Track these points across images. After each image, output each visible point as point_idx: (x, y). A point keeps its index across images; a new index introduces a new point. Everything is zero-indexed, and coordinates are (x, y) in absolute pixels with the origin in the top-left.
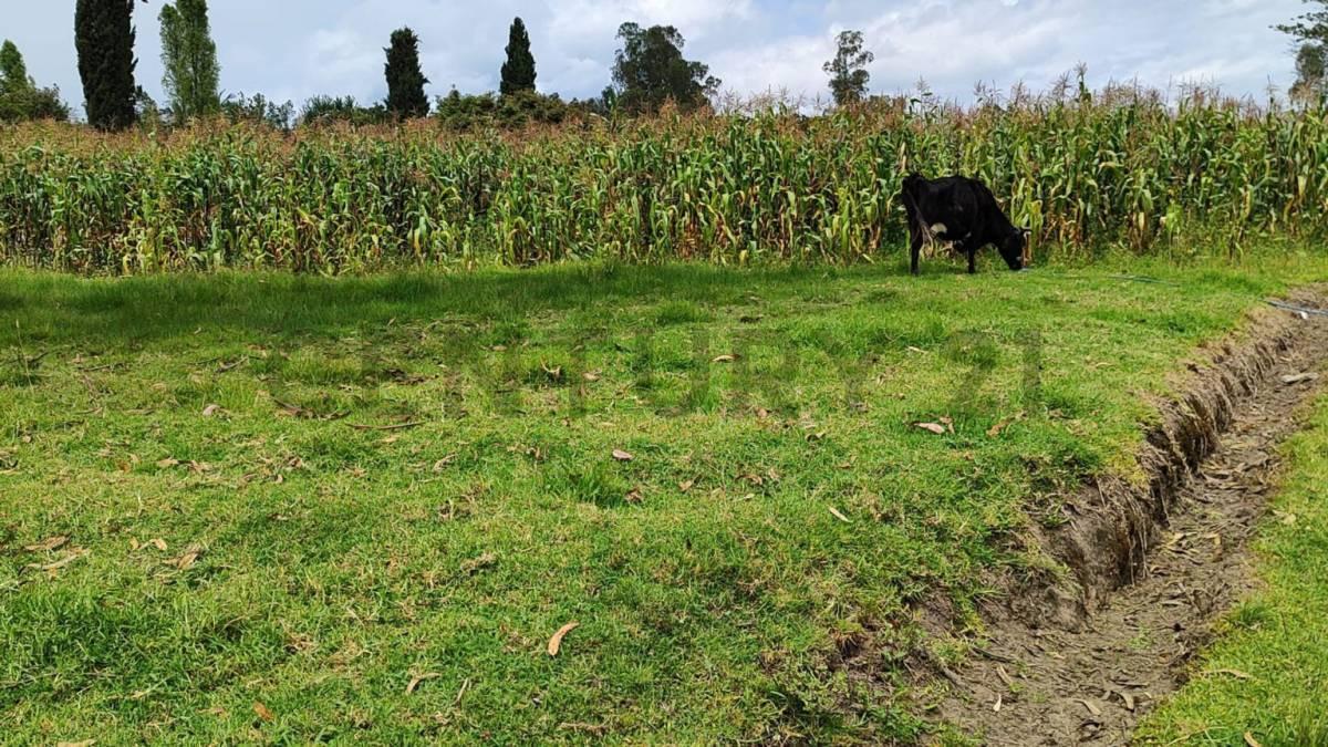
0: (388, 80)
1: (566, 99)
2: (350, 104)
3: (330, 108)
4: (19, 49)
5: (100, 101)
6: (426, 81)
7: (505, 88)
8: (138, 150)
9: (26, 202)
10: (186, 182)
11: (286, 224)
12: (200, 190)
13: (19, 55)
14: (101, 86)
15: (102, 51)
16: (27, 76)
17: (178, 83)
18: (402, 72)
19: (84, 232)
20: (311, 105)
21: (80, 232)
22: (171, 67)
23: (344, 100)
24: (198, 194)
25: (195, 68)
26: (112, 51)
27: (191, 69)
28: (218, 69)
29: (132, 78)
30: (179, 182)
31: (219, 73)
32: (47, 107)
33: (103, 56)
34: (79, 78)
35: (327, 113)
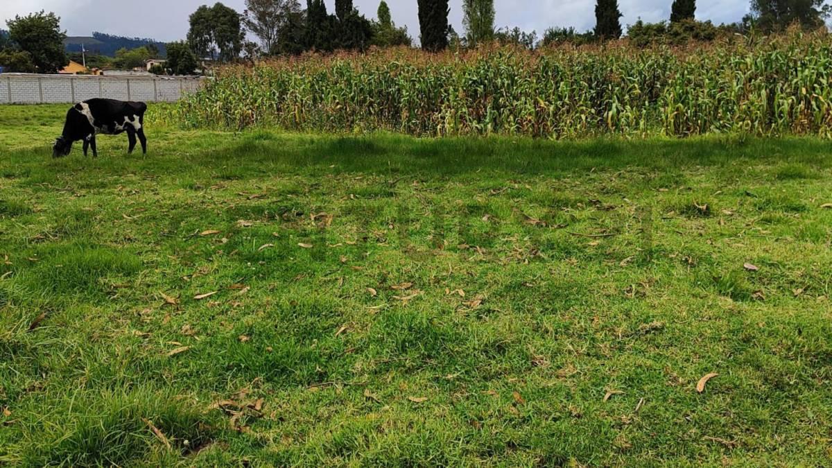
0: (597, 15)
1: (716, 24)
2: (571, 32)
3: (560, 34)
4: (388, 6)
5: (428, 34)
6: (621, 15)
7: (673, 18)
8: (448, 63)
9: (389, 93)
10: (474, 82)
11: (530, 107)
12: (482, 86)
13: (388, 9)
14: (429, 26)
15: (431, 5)
16: (391, 21)
17: (471, 22)
18: (606, 9)
19: (417, 112)
20: (548, 33)
21: (416, 110)
22: (468, 13)
23: (568, 30)
24: (480, 89)
25: (481, 13)
26: (436, 5)
27: (479, 14)
28: (494, 13)
29: (446, 20)
30: (470, 82)
31: (495, 15)
32: (401, 39)
33: (432, 8)
34: (418, 21)
35: (558, 38)
